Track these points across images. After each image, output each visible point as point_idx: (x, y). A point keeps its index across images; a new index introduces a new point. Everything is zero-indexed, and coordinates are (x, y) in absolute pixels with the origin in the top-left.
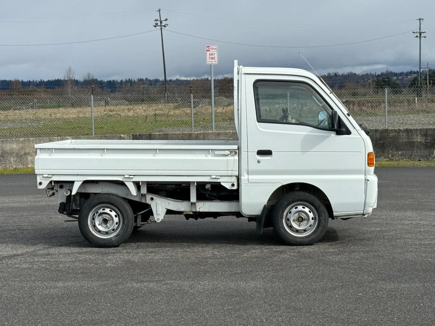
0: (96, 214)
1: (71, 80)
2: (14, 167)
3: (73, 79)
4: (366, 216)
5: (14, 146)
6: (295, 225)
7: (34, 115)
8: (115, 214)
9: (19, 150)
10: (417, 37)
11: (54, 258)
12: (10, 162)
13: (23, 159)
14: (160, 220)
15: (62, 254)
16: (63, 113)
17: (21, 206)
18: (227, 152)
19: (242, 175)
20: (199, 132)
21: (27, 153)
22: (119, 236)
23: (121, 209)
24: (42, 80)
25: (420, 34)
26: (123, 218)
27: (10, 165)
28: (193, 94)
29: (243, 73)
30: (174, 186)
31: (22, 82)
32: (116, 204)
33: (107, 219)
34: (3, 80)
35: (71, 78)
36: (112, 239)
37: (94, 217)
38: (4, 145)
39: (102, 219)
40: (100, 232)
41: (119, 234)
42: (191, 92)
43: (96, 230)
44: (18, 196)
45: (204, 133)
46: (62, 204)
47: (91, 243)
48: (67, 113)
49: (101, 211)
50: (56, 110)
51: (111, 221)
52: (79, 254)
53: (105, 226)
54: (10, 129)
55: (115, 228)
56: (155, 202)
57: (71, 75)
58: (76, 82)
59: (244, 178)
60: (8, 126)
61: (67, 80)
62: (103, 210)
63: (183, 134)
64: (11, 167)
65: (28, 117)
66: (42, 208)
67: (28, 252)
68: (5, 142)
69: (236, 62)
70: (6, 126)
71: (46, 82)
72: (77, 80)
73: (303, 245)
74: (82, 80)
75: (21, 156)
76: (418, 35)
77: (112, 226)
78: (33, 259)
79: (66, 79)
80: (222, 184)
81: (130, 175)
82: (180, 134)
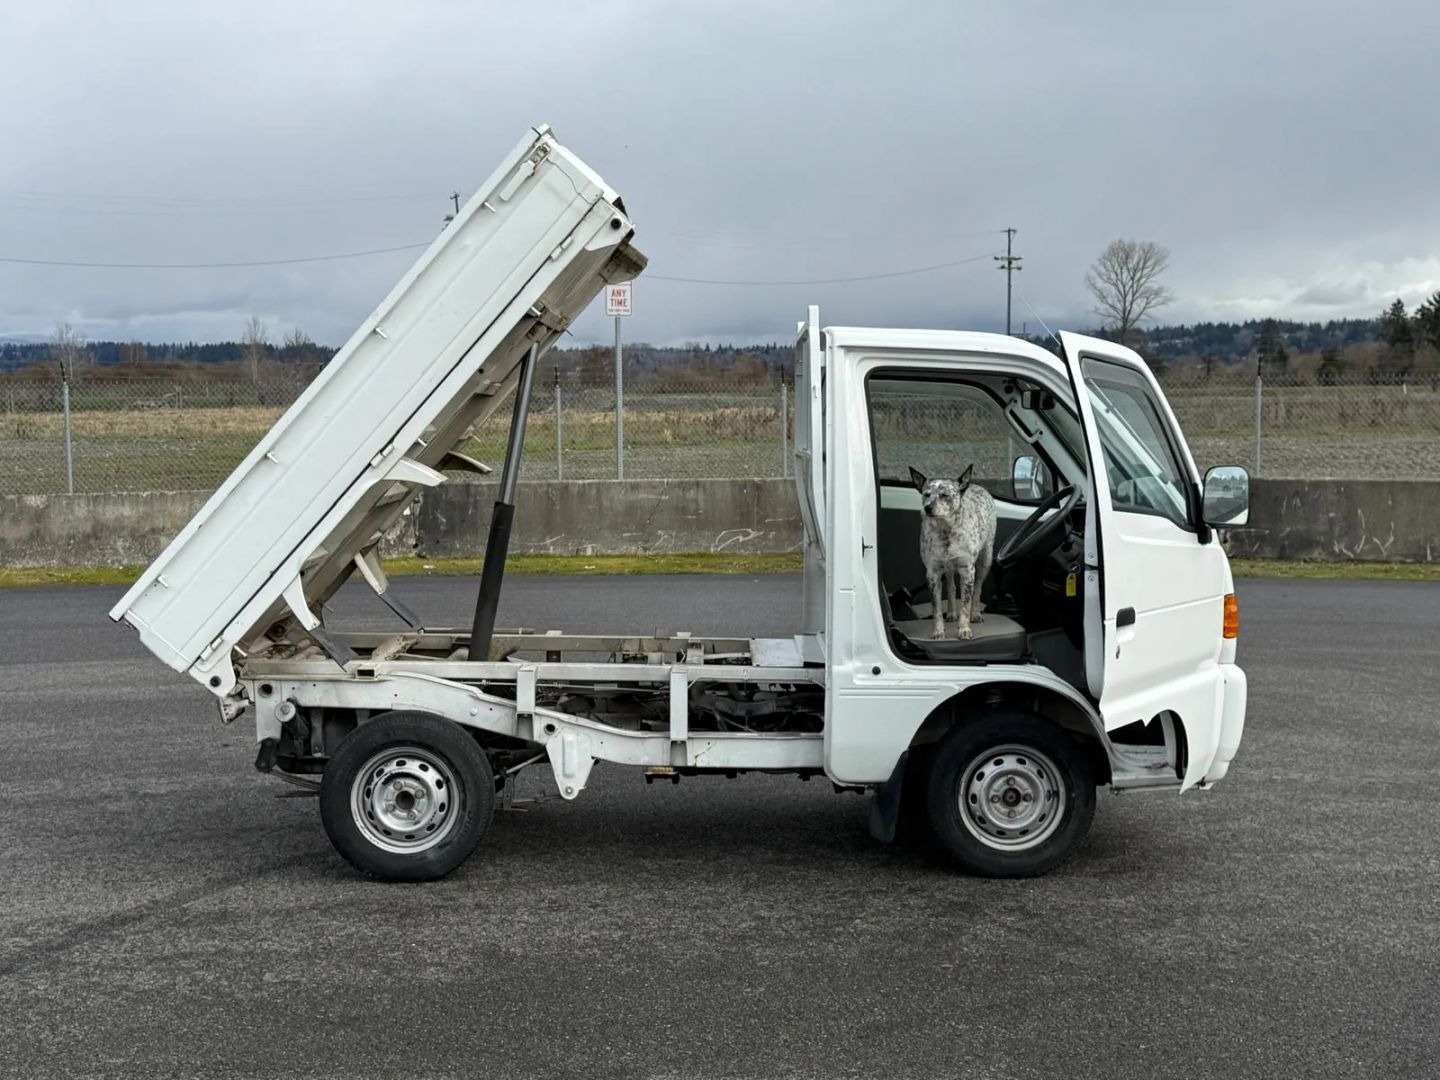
0: (376, 779)
1: (257, 345)
2: (125, 562)
3: (263, 343)
4: (1208, 787)
5: (127, 511)
6: (997, 816)
7: (175, 422)
8: (438, 776)
9: (138, 522)
10: (1003, 267)
11: (243, 934)
12: (116, 552)
13: (149, 543)
14: (575, 794)
15: (267, 912)
16: (243, 420)
17: (140, 698)
19: (836, 660)
20: (587, 481)
21: (159, 529)
22: (448, 848)
23: (457, 762)
24: (194, 344)
25: (1010, 263)
26: (463, 791)
27: (115, 558)
28: (560, 386)
29: (838, 343)
30: (616, 686)
31: (149, 348)
32: (440, 747)
33: (412, 792)
34: (107, 341)
35: (258, 340)
36: (426, 858)
37: (372, 787)
38: (100, 509)
39: (397, 792)
40: (387, 832)
41: (447, 840)
42: (557, 383)
43: (376, 827)
44: (132, 661)
45: (599, 484)
46: (269, 744)
47: (361, 870)
48: (251, 418)
49: (392, 768)
50: (225, 413)
51: (424, 800)
52: (324, 912)
53: (405, 814)
54: (116, 458)
55: (436, 821)
56: (559, 737)
57: (259, 335)
58: (269, 351)
60: (114, 452)
61: (250, 346)
62: (398, 764)
63: (549, 485)
64: (116, 564)
65: (162, 427)
66: (198, 704)
67: (156, 902)
68: (102, 500)
69: (814, 310)
70: (110, 451)
71: (203, 347)
72: (271, 345)
73: (1018, 877)
74: (281, 344)
75: (144, 536)
76: (1006, 264)
77: (425, 813)
78: (173, 939)
79: (247, 342)
82: (541, 485)
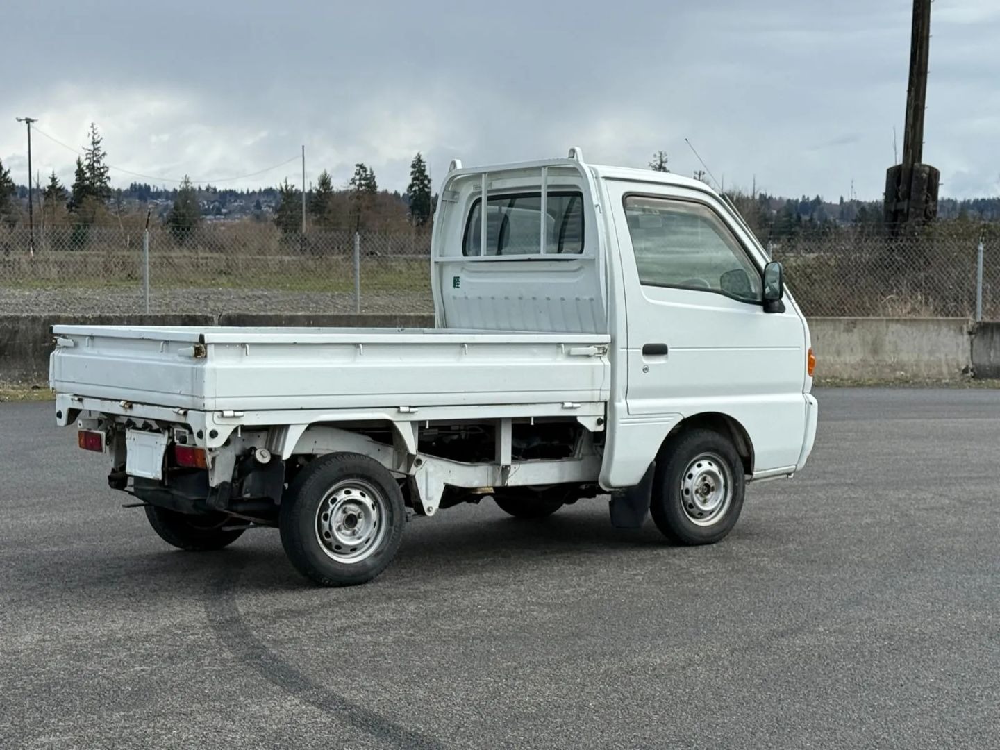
8: (372, 501)
18: (592, 350)
19: (617, 399)
23: (388, 488)
26: (391, 511)
30: (437, 430)
32: (376, 476)
33: (356, 514)
36: (366, 564)
37: (329, 512)
39: (346, 515)
40: (339, 547)
43: (329, 544)
46: (225, 486)
49: (343, 496)
51: (363, 520)
53: (351, 532)
55: (371, 536)
56: (424, 468)
59: (620, 405)
62: (346, 493)
80: (580, 420)
81: (410, 407)
